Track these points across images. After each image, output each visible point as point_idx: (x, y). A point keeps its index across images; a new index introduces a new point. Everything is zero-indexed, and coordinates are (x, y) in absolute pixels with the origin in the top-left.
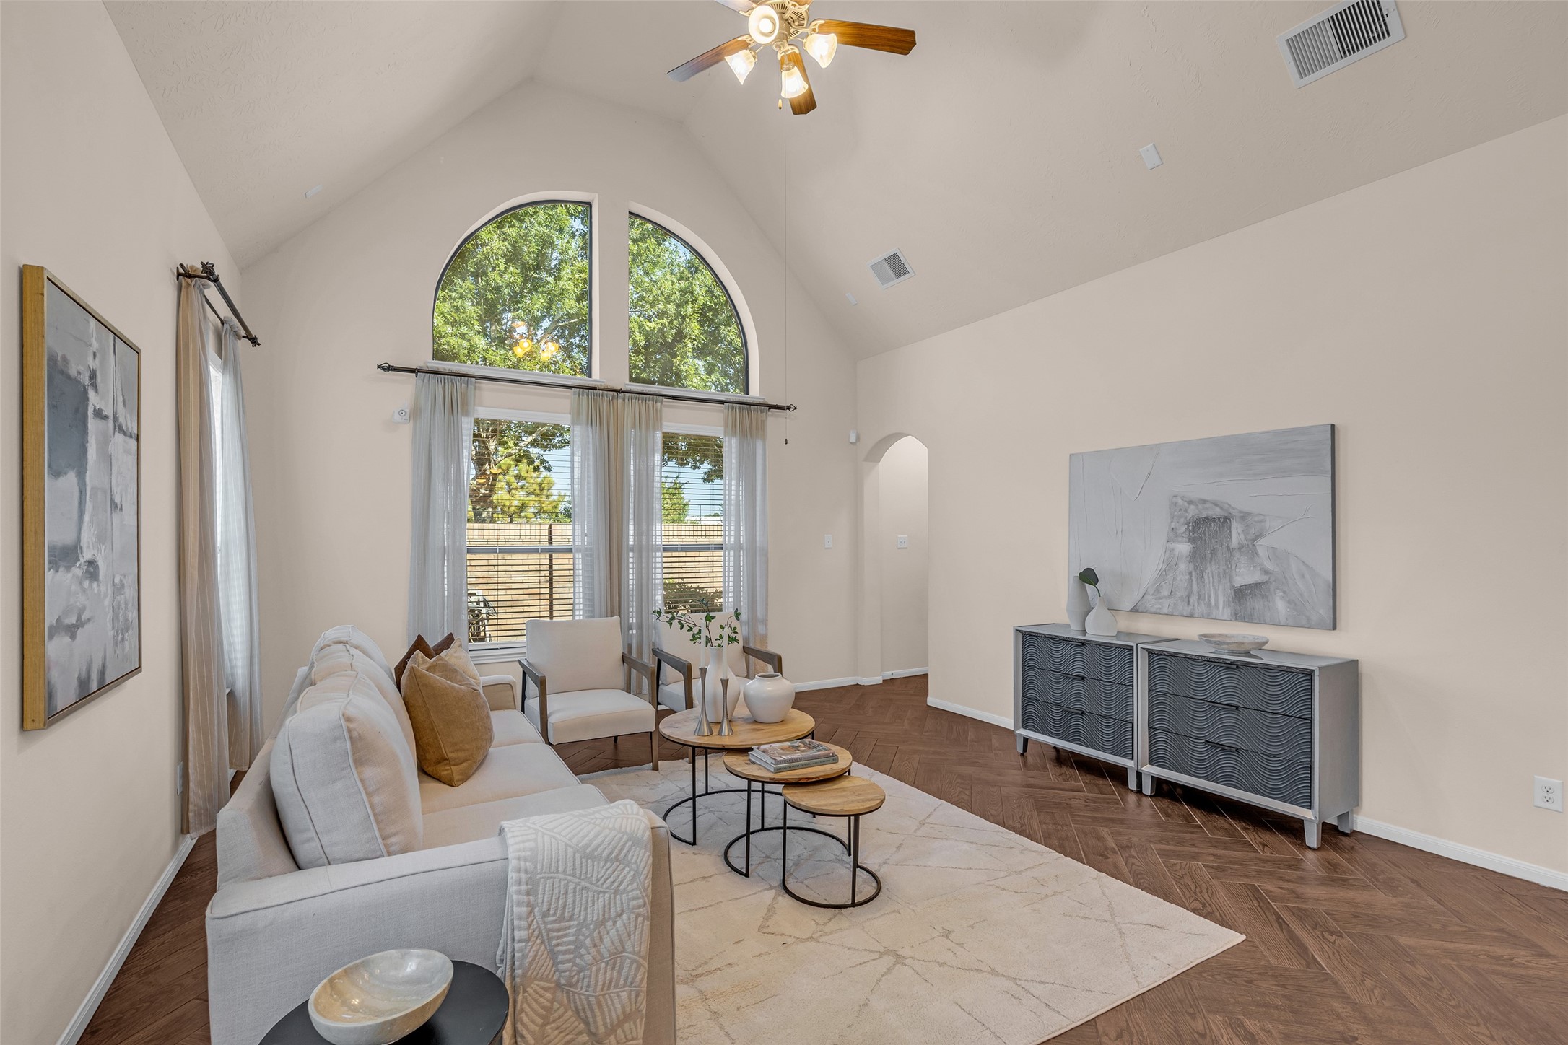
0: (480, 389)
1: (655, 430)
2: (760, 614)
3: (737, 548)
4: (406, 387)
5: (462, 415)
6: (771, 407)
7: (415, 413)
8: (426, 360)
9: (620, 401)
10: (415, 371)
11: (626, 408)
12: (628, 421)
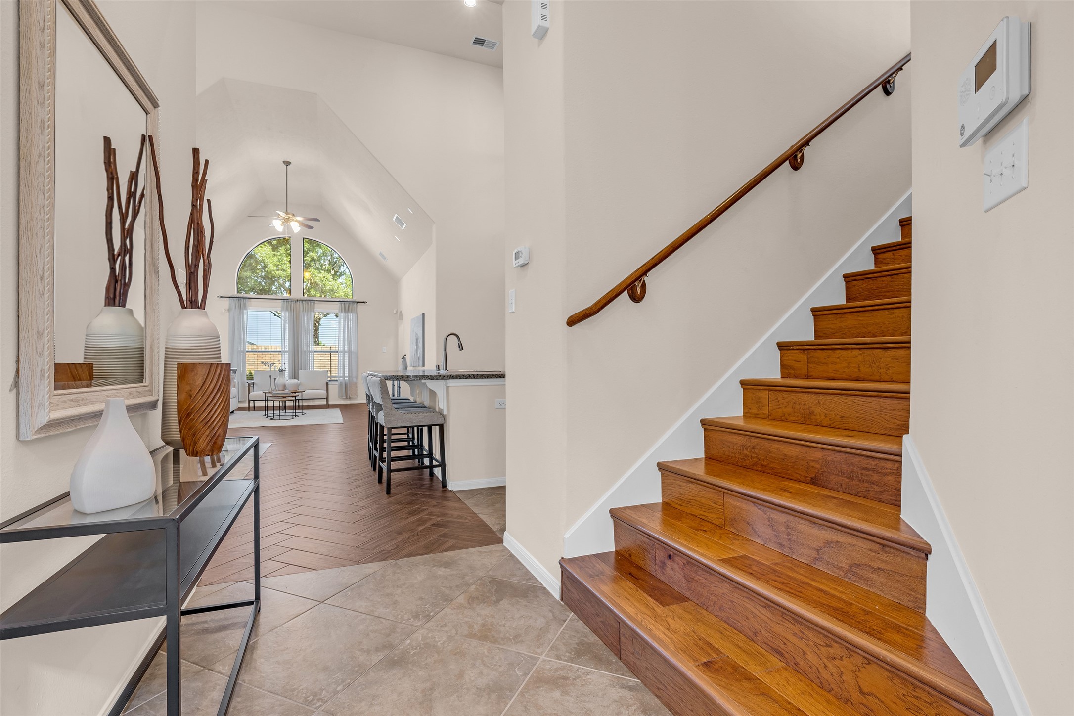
0: (250, 301)
1: (311, 311)
2: (354, 374)
3: (344, 352)
4: (226, 303)
5: (244, 309)
6: (358, 302)
7: (229, 310)
8: (235, 294)
9: (298, 303)
10: (229, 297)
11: (300, 305)
12: (301, 309)
